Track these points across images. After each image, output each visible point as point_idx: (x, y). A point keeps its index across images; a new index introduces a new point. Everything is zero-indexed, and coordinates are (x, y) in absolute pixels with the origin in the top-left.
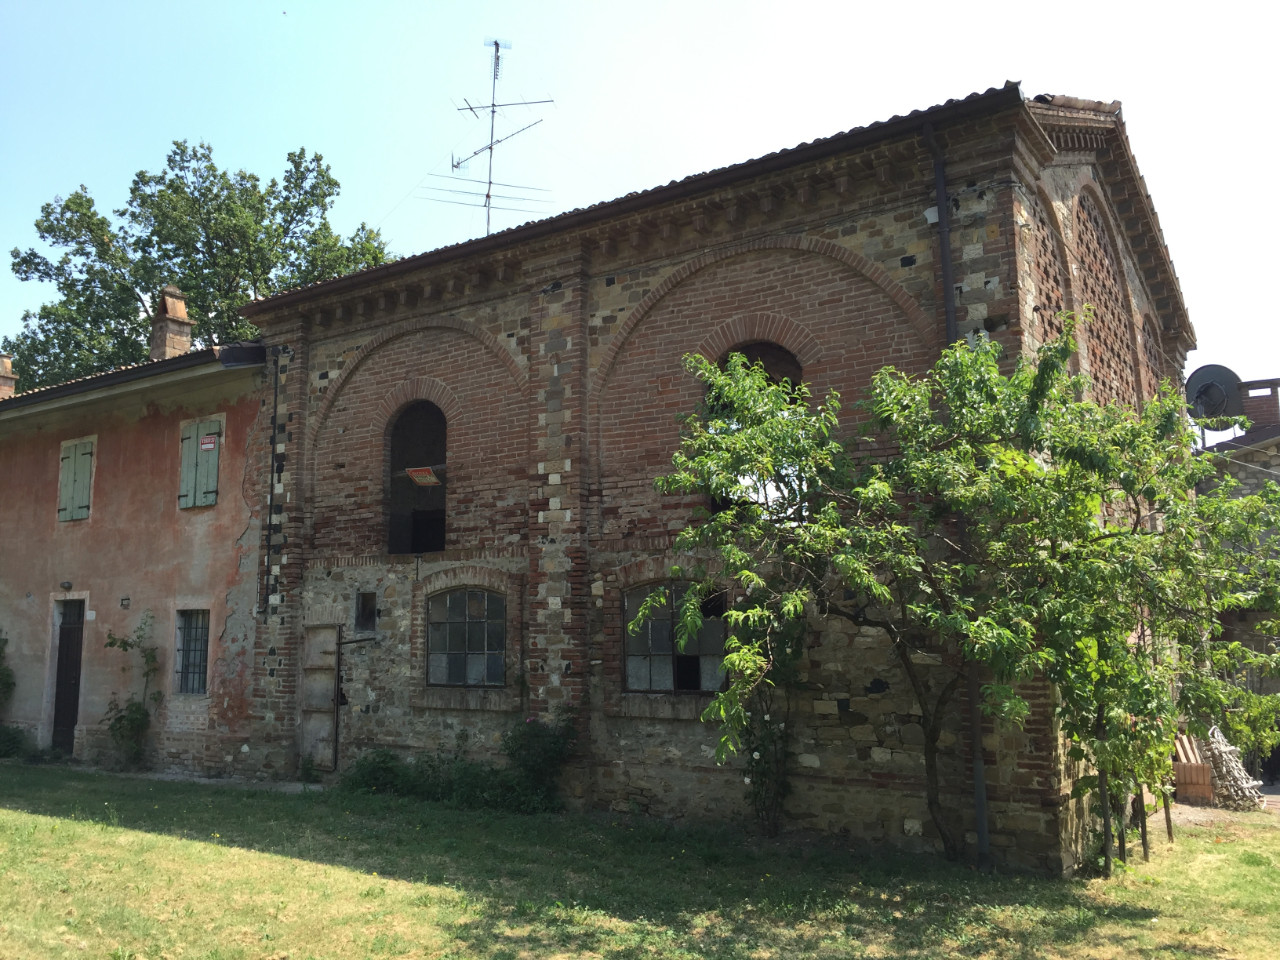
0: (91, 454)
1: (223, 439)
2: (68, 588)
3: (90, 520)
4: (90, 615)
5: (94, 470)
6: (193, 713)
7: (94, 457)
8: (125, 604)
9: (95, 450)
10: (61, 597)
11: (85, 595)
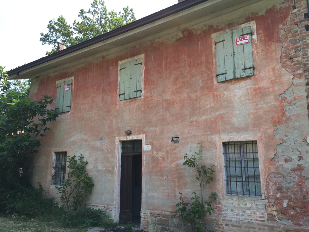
0: (141, 64)
1: (255, 37)
2: (129, 133)
3: (143, 97)
4: (146, 147)
5: (143, 72)
6: (249, 209)
7: (143, 65)
8: (175, 140)
9: (143, 62)
10: (124, 139)
11: (142, 137)
